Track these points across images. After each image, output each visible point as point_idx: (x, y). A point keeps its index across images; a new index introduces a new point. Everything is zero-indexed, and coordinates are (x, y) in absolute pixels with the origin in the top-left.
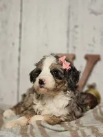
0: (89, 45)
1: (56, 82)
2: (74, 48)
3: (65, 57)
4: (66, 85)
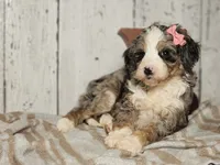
1: (169, 67)
3: (175, 27)
4: (181, 67)
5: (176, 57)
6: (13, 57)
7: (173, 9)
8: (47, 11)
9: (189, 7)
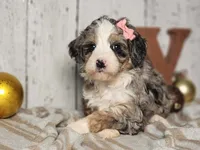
0: (174, 14)
2: (154, 18)
5: (126, 52)
6: (35, 53)
7: (179, 9)
8: (67, 9)
9: (193, 9)
